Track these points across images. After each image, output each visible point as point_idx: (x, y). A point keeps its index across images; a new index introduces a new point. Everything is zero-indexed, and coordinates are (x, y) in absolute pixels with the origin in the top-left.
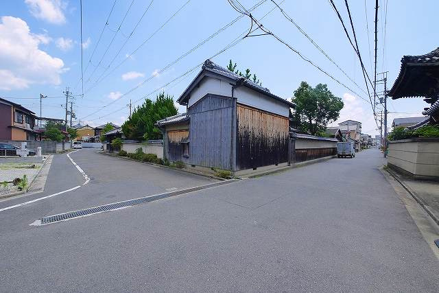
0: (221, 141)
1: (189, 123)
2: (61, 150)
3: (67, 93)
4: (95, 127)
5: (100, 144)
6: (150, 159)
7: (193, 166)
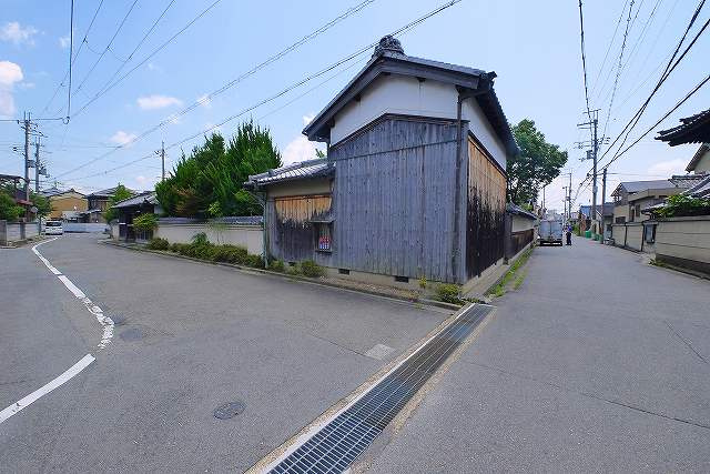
0: (423, 219)
1: (332, 180)
2: (17, 238)
3: (27, 123)
4: (88, 193)
5: (103, 226)
6: (231, 258)
7: (343, 271)
